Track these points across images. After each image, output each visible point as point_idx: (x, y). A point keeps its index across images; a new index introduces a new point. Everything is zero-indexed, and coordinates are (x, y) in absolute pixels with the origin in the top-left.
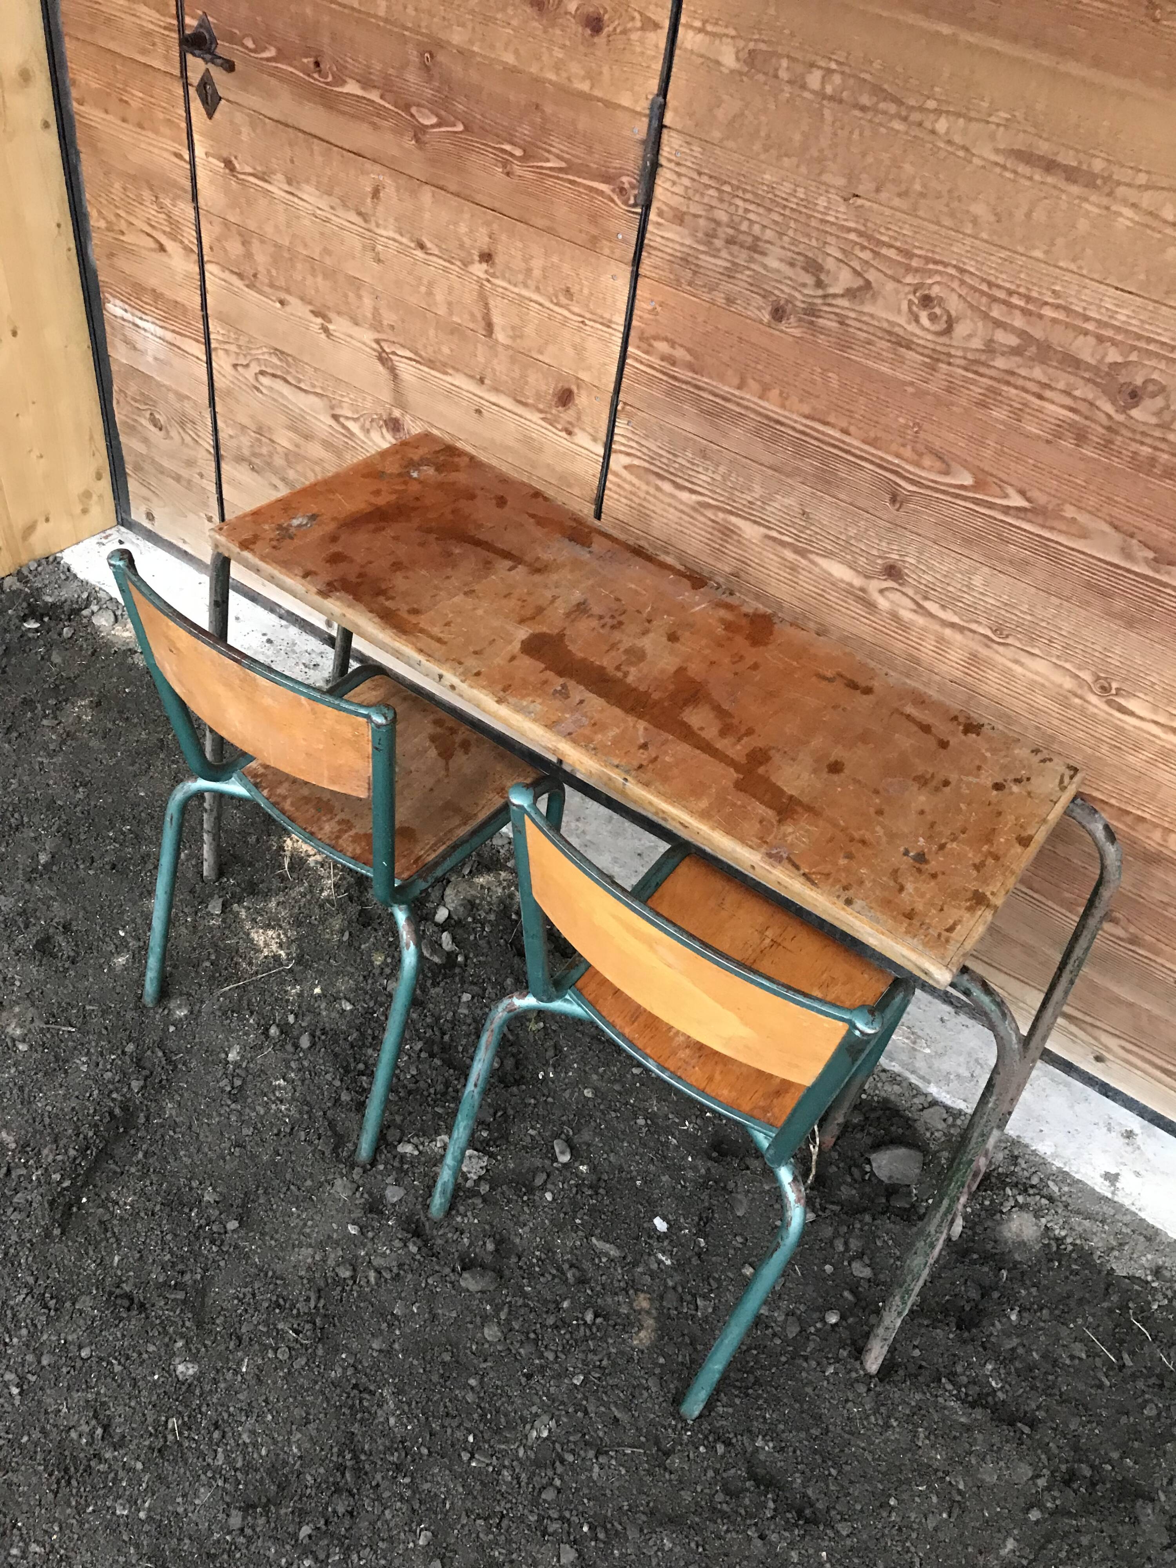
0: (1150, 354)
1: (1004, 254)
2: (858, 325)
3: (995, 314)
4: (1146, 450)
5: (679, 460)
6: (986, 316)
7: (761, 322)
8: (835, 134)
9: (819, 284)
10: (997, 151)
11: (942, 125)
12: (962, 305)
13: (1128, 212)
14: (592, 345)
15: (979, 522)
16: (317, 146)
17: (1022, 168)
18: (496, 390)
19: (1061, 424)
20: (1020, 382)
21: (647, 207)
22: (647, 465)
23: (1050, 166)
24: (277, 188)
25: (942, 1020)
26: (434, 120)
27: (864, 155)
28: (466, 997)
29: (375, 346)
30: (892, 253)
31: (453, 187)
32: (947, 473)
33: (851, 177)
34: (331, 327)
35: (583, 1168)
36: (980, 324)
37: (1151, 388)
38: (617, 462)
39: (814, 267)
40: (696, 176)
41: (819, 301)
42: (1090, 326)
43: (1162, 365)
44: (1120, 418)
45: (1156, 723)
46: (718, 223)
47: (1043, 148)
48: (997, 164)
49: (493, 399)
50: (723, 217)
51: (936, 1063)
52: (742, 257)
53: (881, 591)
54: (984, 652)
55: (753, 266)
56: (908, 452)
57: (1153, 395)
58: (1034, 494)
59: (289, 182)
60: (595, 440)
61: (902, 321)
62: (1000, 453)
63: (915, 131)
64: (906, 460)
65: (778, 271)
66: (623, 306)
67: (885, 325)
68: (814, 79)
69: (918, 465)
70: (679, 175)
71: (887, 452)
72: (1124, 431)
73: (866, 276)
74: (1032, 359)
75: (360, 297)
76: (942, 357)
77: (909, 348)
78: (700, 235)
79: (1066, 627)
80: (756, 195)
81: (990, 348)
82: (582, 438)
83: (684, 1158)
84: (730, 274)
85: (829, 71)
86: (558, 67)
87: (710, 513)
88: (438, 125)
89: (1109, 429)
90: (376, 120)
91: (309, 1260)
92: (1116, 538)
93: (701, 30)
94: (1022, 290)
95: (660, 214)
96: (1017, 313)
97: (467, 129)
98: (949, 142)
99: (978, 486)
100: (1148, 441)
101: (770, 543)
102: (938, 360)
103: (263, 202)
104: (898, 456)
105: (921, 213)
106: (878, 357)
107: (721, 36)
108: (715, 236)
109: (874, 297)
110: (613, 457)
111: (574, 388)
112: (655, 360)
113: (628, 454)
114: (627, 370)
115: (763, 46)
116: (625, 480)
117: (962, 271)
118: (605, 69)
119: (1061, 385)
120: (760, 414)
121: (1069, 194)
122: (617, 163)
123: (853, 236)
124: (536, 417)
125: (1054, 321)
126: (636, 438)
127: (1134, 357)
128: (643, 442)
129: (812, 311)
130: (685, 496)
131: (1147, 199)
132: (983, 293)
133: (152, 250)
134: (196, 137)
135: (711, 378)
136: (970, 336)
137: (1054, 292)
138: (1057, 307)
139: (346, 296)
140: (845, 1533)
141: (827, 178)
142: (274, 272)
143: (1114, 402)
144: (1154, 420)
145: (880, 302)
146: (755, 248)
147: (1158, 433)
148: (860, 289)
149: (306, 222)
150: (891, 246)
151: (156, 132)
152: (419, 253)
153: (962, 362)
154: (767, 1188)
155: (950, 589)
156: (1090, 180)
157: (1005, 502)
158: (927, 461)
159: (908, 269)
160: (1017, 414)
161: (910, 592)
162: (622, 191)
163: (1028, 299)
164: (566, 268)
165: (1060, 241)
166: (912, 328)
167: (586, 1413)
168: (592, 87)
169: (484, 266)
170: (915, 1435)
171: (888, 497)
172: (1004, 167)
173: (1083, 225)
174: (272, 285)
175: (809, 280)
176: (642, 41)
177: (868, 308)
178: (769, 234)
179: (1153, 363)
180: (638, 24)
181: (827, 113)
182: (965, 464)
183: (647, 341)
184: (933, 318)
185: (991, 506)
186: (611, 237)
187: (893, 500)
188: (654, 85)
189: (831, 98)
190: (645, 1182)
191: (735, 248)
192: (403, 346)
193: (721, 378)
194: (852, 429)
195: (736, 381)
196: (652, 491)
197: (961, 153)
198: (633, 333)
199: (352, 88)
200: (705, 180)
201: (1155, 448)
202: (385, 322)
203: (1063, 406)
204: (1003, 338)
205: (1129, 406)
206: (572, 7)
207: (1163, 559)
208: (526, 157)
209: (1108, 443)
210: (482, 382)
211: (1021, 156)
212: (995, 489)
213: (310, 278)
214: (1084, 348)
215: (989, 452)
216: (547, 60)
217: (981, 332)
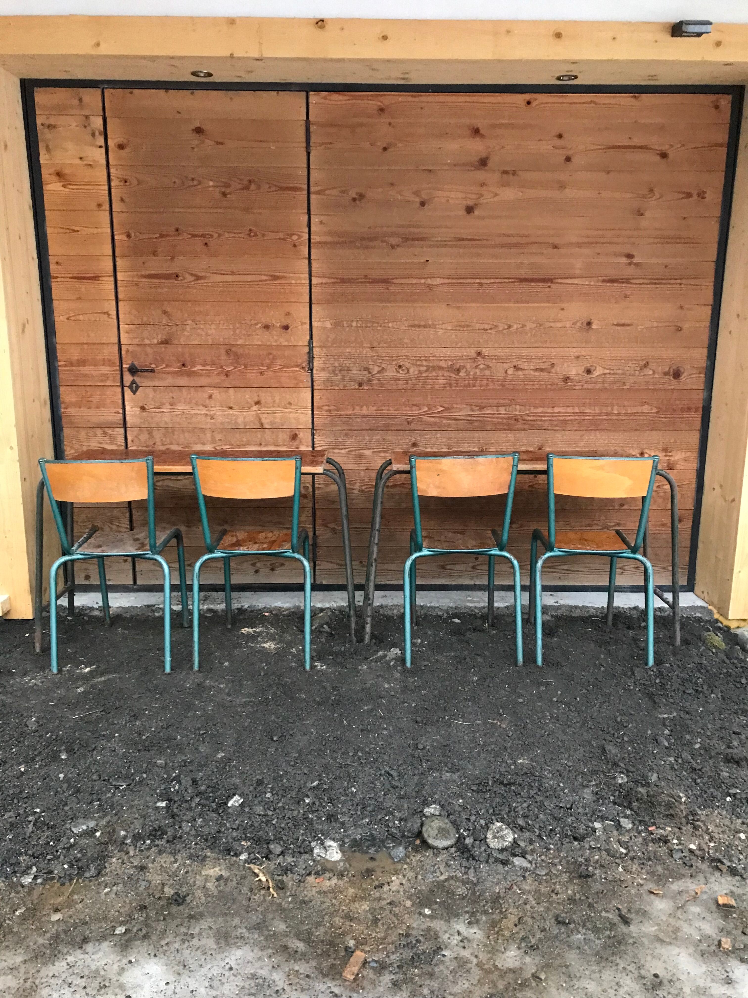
0: (458, 360)
1: (415, 349)
2: (383, 379)
3: (418, 363)
4: (466, 382)
5: (339, 440)
7: (355, 389)
8: (363, 335)
9: (370, 373)
10: (405, 326)
11: (390, 325)
12: (409, 365)
13: (440, 330)
14: (301, 416)
15: (433, 419)
16: (184, 389)
17: (413, 329)
18: (266, 445)
19: (444, 384)
20: (430, 378)
21: (312, 370)
23: (419, 326)
24: (166, 409)
26: (232, 368)
27: (373, 337)
30: (387, 358)
31: (241, 385)
32: (420, 409)
33: (371, 343)
36: (415, 367)
37: (461, 367)
39: (367, 369)
40: (325, 357)
41: (371, 377)
42: (442, 358)
43: (462, 361)
44: (457, 377)
46: (335, 367)
47: (416, 323)
48: (406, 329)
50: (337, 365)
52: (345, 373)
55: (349, 375)
56: (408, 408)
57: (463, 369)
58: (444, 405)
59: (171, 405)
60: (307, 446)
61: (395, 374)
62: (432, 398)
63: (384, 328)
64: (408, 411)
65: (356, 373)
66: (310, 401)
67: (391, 377)
68: (354, 324)
69: (412, 411)
70: (320, 358)
71: (401, 411)
72: (460, 380)
73: (382, 366)
74: (431, 371)
75: (205, 435)
76: (409, 379)
77: (399, 380)
78: (330, 372)
80: (345, 356)
81: (420, 372)
82: (302, 448)
84: (343, 379)
85: (358, 321)
86: (276, 341)
87: (353, 453)
88: (235, 368)
89: (456, 380)
90: (209, 374)
92: (469, 407)
93: (319, 321)
94: (423, 356)
95: (317, 370)
96: (424, 361)
97: (246, 367)
98: (393, 328)
99: (429, 409)
100: (466, 380)
103: (159, 416)
104: (405, 410)
105: (392, 346)
106: (392, 386)
107: (325, 321)
108: (335, 371)
109: (386, 371)
111: (297, 432)
112: (324, 413)
114: (315, 420)
115: (338, 320)
117: (407, 356)
118: (292, 338)
119: (441, 375)
120: (361, 415)
121: (425, 331)
122: (300, 361)
123: (375, 358)
125: (433, 360)
127: (454, 362)
128: (325, 440)
129: (369, 380)
130: (343, 451)
131: (444, 326)
132: (413, 359)
134: (126, 403)
135: (343, 411)
136: (414, 372)
137: (431, 353)
138: (433, 356)
139: (199, 436)
141: (365, 345)
142: (164, 439)
143: (454, 374)
144: (465, 374)
145: (388, 371)
146: (349, 370)
147: (468, 377)
148: (381, 370)
149: (179, 416)
151: (106, 408)
152: (230, 411)
153: (414, 378)
155: (432, 442)
156: (430, 326)
157: (438, 411)
158: (414, 408)
159: (393, 360)
160: (433, 386)
161: (421, 448)
162: (303, 368)
163: (425, 357)
164: (288, 397)
165: (428, 342)
166: (398, 375)
168: (288, 343)
169: (257, 406)
171: (406, 423)
172: (408, 330)
173: (432, 337)
175: (366, 372)
176: (302, 328)
177: (385, 374)
178: (351, 365)
180: (300, 324)
181: (360, 331)
182: (424, 405)
183: (320, 408)
184: (403, 370)
185: (435, 413)
186: (302, 382)
187: (408, 423)
188: (308, 338)
189: (360, 327)
191: (342, 372)
192: (225, 445)
193: (347, 409)
194: (391, 408)
195: (351, 408)
197: (397, 330)
198: (315, 407)
199: (199, 367)
200: (329, 357)
201: (469, 381)
203: (443, 379)
204: (422, 368)
205: (458, 373)
206: (278, 325)
207: (481, 408)
208: (268, 368)
209: (457, 384)
210: (261, 444)
211: (412, 326)
212: (434, 408)
213: (182, 436)
214: (443, 364)
215: (429, 399)
216: (272, 340)
217: (416, 369)
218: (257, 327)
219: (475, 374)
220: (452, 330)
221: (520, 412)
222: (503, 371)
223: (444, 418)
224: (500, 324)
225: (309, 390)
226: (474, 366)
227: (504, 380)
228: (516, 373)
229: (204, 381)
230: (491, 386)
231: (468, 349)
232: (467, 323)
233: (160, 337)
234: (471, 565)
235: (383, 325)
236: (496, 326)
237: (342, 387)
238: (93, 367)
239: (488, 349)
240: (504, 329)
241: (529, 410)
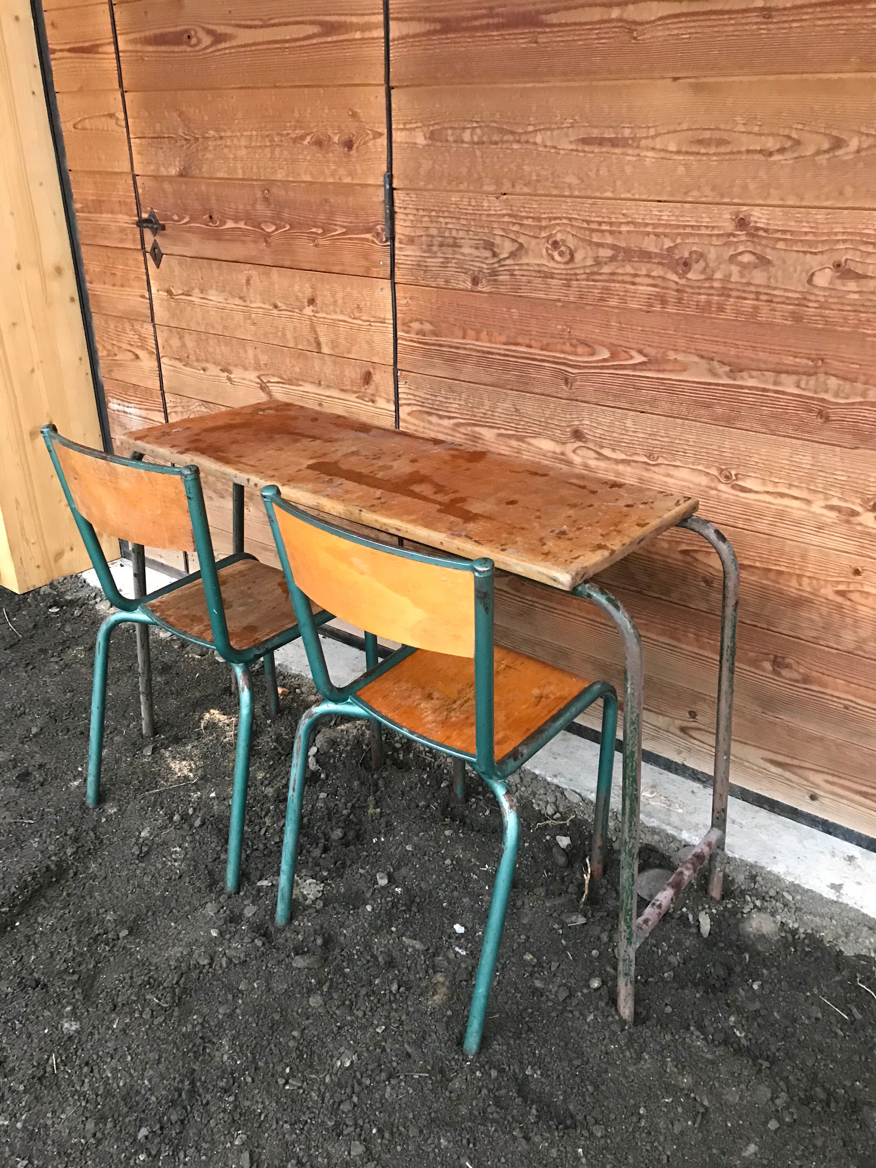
0: (687, 235)
1: (590, 201)
2: (522, 273)
3: (595, 239)
4: (703, 298)
5: (439, 398)
6: (590, 243)
7: (467, 290)
8: (484, 162)
9: (495, 255)
10: (571, 142)
11: (539, 139)
12: (576, 241)
13: (650, 154)
14: (377, 338)
15: (621, 381)
16: (215, 264)
17: (587, 148)
18: (328, 387)
19: (650, 297)
20: (620, 278)
21: (393, 240)
22: (420, 408)
23: (601, 142)
24: (196, 297)
25: (693, 792)
26: (274, 228)
27: (502, 167)
28: (323, 795)
29: (258, 380)
30: (530, 222)
31: (287, 264)
32: (593, 354)
33: (498, 182)
34: (232, 376)
35: (398, 890)
36: (588, 248)
37: (694, 256)
38: (404, 411)
39: (489, 246)
40: (415, 212)
41: (496, 265)
42: (649, 229)
43: (697, 240)
44: (683, 282)
45: (768, 493)
46: (433, 236)
47: (595, 133)
48: (572, 150)
49: (327, 394)
50: (434, 232)
51: (687, 818)
52: (449, 252)
53: (574, 451)
54: (646, 474)
55: (457, 256)
56: (568, 348)
57: (697, 262)
58: (647, 350)
59: (202, 292)
60: (388, 401)
61: (545, 262)
62: (621, 329)
63: (526, 146)
64: (569, 354)
65: (471, 255)
66: (390, 307)
67: (537, 268)
68: (467, 136)
69: (576, 354)
70: (407, 214)
71: (556, 351)
72: (688, 290)
73: (520, 240)
74: (623, 261)
75: (246, 351)
76: (573, 277)
77: (552, 278)
78: (424, 247)
79: (691, 438)
80: (449, 212)
81: (598, 262)
82: (381, 403)
83: (482, 888)
84: (444, 265)
85: (474, 128)
86: (333, 174)
87: (462, 430)
88: (276, 230)
89: (677, 291)
90: (243, 238)
91: (179, 955)
92: (703, 363)
93: (403, 129)
94: (606, 220)
95: (401, 243)
96: (607, 234)
97: (292, 227)
98: (545, 146)
99: (614, 356)
100: (703, 291)
101: (501, 439)
102: (571, 280)
103: (189, 309)
104: (563, 352)
105: (540, 192)
106: (538, 290)
107: (414, 129)
108: (432, 245)
109: (527, 253)
110: (401, 409)
111: (371, 370)
112: (413, 336)
113: (409, 405)
114: (399, 348)
115: (436, 127)
116: (410, 423)
117: (570, 219)
118: (358, 167)
119: (644, 272)
120: (478, 351)
121: (615, 154)
122: (373, 219)
123: (506, 219)
124: (353, 397)
125: (628, 232)
126: (411, 392)
127: (679, 241)
128: (416, 393)
129: (494, 273)
130: (446, 422)
131: (658, 143)
132: (584, 228)
133: (132, 360)
134: (151, 282)
135: (446, 336)
136: (585, 258)
137: (624, 215)
138: (628, 223)
139: (238, 353)
140: (599, 1135)
141: (486, 188)
142: (198, 351)
143: (676, 273)
144: (702, 277)
145: (531, 253)
147: (707, 285)
148: (517, 250)
149: (213, 313)
150: (527, 218)
151: (130, 286)
152: (275, 311)
153: (584, 276)
154: (548, 905)
155: (615, 435)
156: (625, 143)
157: (631, 362)
158: (580, 350)
159: (541, 228)
160: (624, 299)
161: (591, 445)
162: (378, 235)
163: (611, 224)
164: (356, 294)
165: (619, 183)
166: (552, 264)
167: (384, 1050)
168: (353, 179)
169: (311, 307)
170: (664, 1063)
171: (562, 382)
172: (577, 150)
173: (628, 170)
174: (197, 360)
175: (488, 254)
176: (374, 145)
177: (525, 261)
178: (461, 234)
179: (690, 240)
180: (371, 136)
181: (477, 152)
182: (602, 344)
183: (407, 325)
184: (561, 254)
185: (624, 367)
186: (376, 264)
187: (566, 383)
188: (384, 167)
189: (478, 143)
190: (450, 904)
191: (444, 249)
192: (273, 376)
193: (453, 335)
194: (533, 343)
195: (460, 333)
196: (427, 425)
197: (553, 151)
198: (399, 322)
199: (230, 224)
200: (421, 213)
201: (708, 295)
202: (262, 363)
203: (648, 285)
204: (603, 253)
205: (686, 272)
206: (336, 139)
207: (736, 370)
208: (326, 231)
209: (680, 300)
210: (320, 384)
211: (585, 141)
212: (623, 355)
213: (218, 348)
214: (650, 245)
215: (614, 332)
216: (327, 172)
217: (590, 253)
218: (306, 143)
219: (727, 278)
220: (678, 152)
221: (836, 395)
222: (805, 277)
223: (645, 383)
224: (806, 136)
225: (388, 283)
226: (727, 257)
227: (802, 302)
228: (839, 285)
229: (238, 251)
230: (764, 315)
231: (715, 209)
232: (717, 135)
233: (177, 163)
234: (678, 723)
235: (524, 138)
236: (798, 143)
237: (441, 282)
238: (110, 216)
239: (765, 211)
240: (818, 153)
241: (864, 394)
